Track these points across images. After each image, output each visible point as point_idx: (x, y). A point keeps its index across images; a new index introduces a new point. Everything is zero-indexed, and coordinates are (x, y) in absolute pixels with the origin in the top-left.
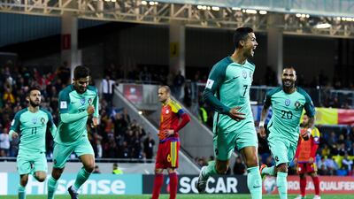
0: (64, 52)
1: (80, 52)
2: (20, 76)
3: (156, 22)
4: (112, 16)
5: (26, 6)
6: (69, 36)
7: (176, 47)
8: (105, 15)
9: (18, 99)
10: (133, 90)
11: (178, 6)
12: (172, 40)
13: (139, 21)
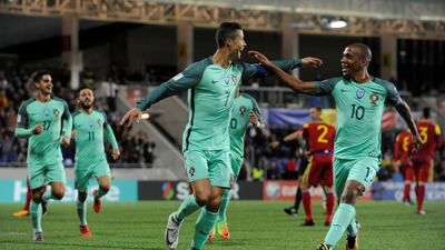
0: (65, 54)
1: (80, 55)
2: (17, 78)
3: (162, 21)
4: (116, 16)
5: (24, 6)
6: (69, 38)
7: (183, 47)
8: (109, 16)
9: (12, 103)
10: (137, 93)
11: (183, 6)
12: (180, 39)
13: (145, 20)
